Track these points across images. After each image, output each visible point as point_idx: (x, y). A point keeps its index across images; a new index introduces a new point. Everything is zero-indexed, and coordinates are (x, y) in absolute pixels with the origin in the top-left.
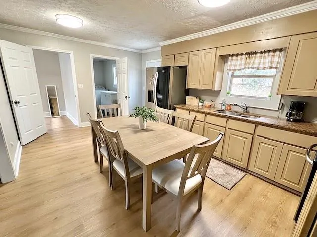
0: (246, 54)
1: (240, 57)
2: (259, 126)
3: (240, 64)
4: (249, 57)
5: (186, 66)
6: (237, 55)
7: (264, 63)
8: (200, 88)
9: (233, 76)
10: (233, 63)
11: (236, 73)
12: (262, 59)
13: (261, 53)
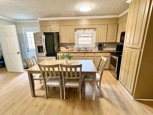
0: (83, 29)
1: (81, 30)
2: (95, 53)
3: (82, 32)
5: (59, 33)
6: (80, 29)
7: (89, 32)
9: (78, 37)
10: (79, 32)
11: (79, 36)
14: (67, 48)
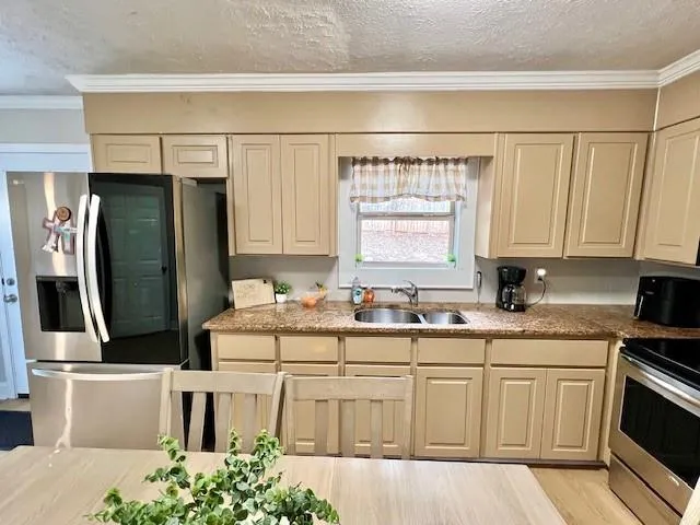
0: (397, 160)
1: (382, 167)
2: (494, 341)
3: (386, 186)
4: (405, 169)
5: (222, 181)
6: (375, 161)
7: (438, 186)
8: (287, 252)
9: (361, 216)
11: (366, 207)
12: (433, 178)
13: (430, 162)
14: (279, 289)
